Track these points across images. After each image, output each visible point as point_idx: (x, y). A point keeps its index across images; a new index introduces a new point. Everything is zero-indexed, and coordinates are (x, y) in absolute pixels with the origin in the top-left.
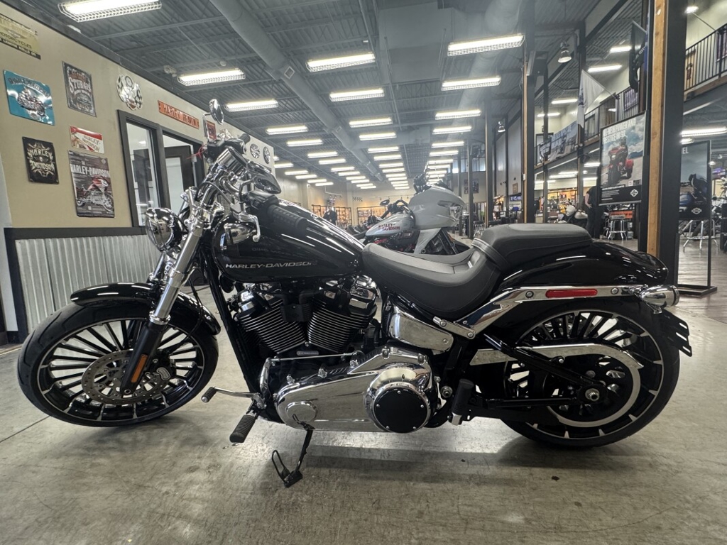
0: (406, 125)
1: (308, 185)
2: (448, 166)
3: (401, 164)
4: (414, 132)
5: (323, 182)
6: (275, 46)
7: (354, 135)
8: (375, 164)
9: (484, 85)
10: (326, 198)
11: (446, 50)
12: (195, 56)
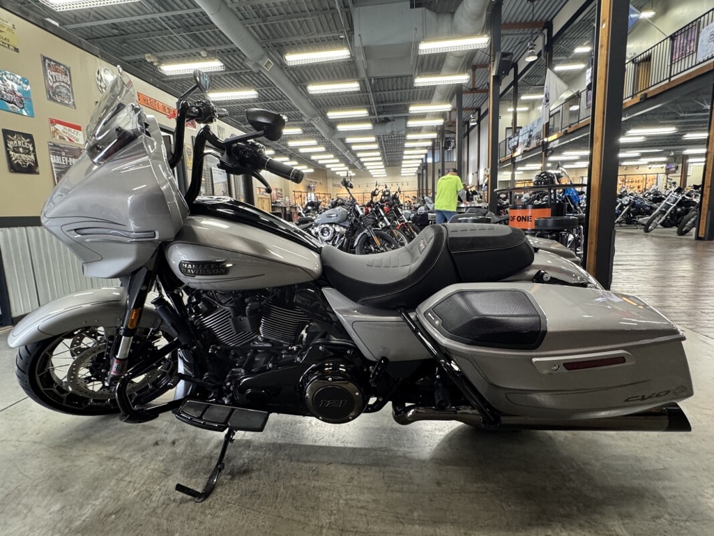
0: (382, 116)
2: (423, 156)
3: (378, 154)
4: (390, 124)
5: (306, 169)
6: (257, 40)
7: (332, 125)
8: (354, 153)
9: (454, 83)
10: (307, 184)
11: (417, 49)
12: (176, 45)
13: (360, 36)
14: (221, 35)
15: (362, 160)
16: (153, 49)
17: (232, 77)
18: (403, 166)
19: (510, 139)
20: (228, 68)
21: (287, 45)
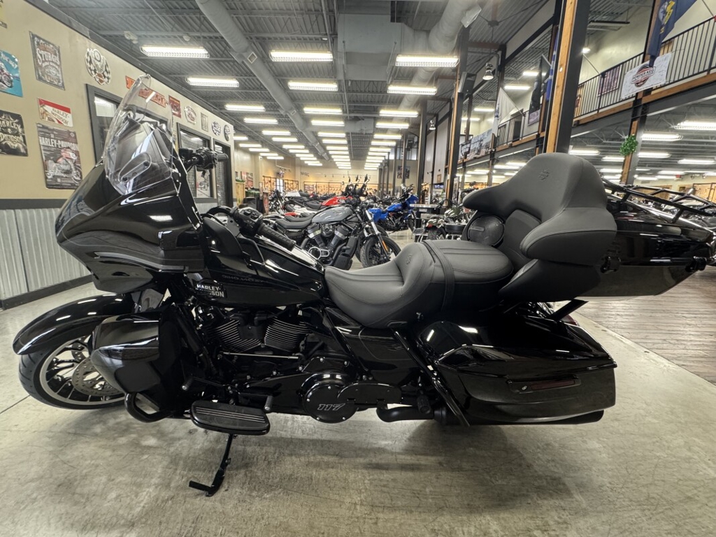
0: (353, 115)
1: (260, 157)
2: (387, 154)
3: (346, 148)
4: (360, 122)
5: (275, 156)
6: (240, 29)
7: (307, 119)
8: (324, 146)
9: (422, 94)
10: (276, 170)
11: (394, 60)
12: (157, 25)
13: (344, 42)
14: (205, 22)
15: (330, 152)
16: (131, 26)
17: (212, 64)
18: (367, 161)
19: (463, 145)
20: (212, 52)
21: (269, 39)
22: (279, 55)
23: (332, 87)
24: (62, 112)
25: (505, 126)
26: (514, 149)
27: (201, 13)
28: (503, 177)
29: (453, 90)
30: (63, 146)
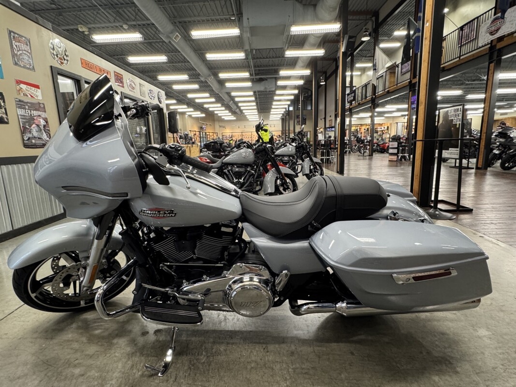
0: (258, 77)
1: (186, 116)
2: (287, 106)
3: (254, 104)
4: (264, 82)
5: (198, 114)
6: (166, 16)
7: (221, 82)
8: (236, 103)
9: (313, 55)
10: (200, 125)
11: (289, 31)
12: (103, 19)
13: (248, 19)
14: (139, 13)
15: (242, 108)
16: (83, 21)
17: (146, 45)
18: (271, 113)
19: (348, 95)
20: (146, 36)
21: (189, 22)
22: (198, 34)
23: (240, 55)
24: (33, 88)
25: (382, 76)
26: (390, 94)
27: (136, 6)
28: (383, 118)
29: (338, 50)
30: (35, 115)
